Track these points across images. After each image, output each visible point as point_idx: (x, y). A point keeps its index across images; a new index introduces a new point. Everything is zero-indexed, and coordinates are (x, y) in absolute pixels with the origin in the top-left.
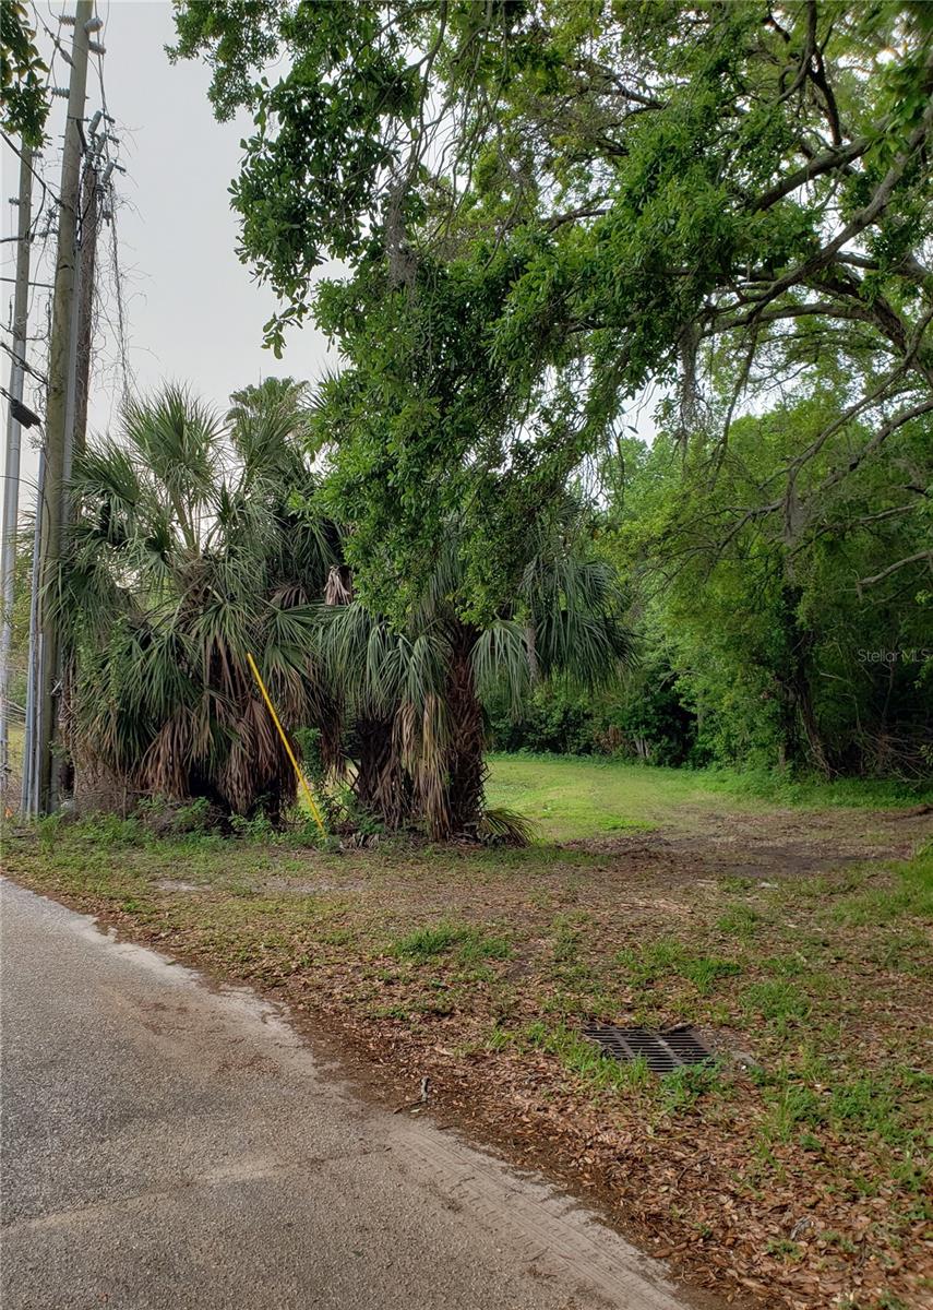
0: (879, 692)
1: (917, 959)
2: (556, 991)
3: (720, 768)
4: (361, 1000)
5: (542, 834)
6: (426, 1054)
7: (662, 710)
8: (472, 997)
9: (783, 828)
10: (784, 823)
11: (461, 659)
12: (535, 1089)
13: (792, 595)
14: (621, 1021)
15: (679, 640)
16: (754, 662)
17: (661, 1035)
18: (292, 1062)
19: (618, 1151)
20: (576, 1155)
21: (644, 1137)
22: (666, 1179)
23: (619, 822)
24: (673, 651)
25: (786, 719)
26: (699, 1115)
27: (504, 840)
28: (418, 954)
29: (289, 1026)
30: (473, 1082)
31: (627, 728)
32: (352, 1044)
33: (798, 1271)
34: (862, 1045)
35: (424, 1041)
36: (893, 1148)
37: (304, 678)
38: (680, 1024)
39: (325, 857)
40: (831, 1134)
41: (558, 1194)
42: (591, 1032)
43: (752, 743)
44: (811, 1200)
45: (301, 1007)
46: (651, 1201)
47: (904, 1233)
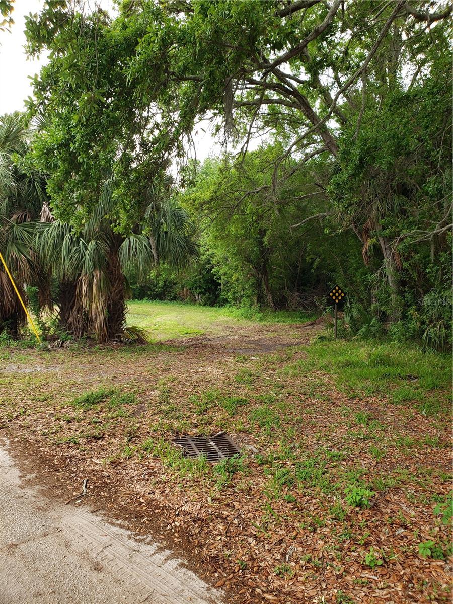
0: (294, 275)
1: (322, 392)
2: (159, 419)
3: (230, 306)
4: (52, 433)
5: (154, 337)
6: (87, 464)
7: (206, 282)
8: (115, 427)
9: (256, 332)
10: (257, 329)
11: (114, 253)
12: (148, 480)
13: (262, 232)
14: (192, 433)
15: (215, 251)
16: (246, 261)
17: (211, 439)
18: (6, 476)
19: (193, 516)
20: (170, 521)
21: (206, 505)
22: (219, 531)
23: (188, 331)
24: (212, 255)
25: (258, 285)
26: (233, 487)
27: (135, 342)
28: (86, 404)
29: (7, 452)
30: (113, 479)
31: (192, 289)
32: (45, 461)
33: (293, 584)
34: (305, 437)
35: (87, 456)
36: (327, 495)
37: (29, 261)
38: (220, 433)
39: (40, 353)
40: (298, 491)
41: (161, 549)
42: (176, 440)
43: (244, 296)
44: (294, 534)
45: (16, 440)
46: (212, 547)
47: (341, 549)
